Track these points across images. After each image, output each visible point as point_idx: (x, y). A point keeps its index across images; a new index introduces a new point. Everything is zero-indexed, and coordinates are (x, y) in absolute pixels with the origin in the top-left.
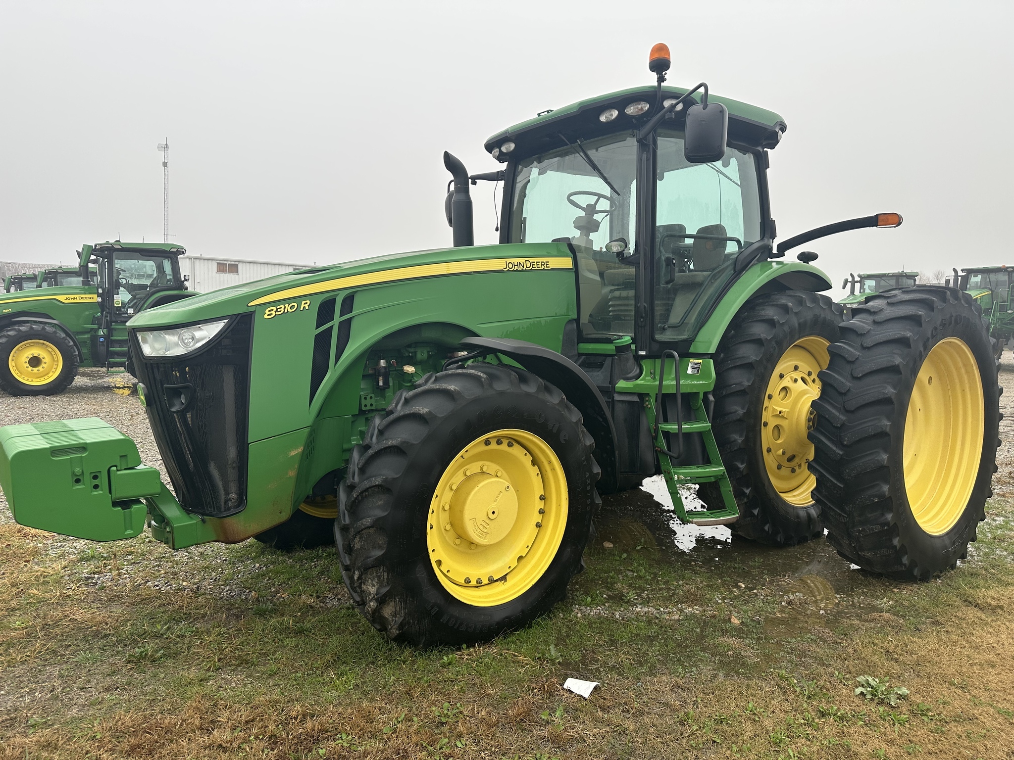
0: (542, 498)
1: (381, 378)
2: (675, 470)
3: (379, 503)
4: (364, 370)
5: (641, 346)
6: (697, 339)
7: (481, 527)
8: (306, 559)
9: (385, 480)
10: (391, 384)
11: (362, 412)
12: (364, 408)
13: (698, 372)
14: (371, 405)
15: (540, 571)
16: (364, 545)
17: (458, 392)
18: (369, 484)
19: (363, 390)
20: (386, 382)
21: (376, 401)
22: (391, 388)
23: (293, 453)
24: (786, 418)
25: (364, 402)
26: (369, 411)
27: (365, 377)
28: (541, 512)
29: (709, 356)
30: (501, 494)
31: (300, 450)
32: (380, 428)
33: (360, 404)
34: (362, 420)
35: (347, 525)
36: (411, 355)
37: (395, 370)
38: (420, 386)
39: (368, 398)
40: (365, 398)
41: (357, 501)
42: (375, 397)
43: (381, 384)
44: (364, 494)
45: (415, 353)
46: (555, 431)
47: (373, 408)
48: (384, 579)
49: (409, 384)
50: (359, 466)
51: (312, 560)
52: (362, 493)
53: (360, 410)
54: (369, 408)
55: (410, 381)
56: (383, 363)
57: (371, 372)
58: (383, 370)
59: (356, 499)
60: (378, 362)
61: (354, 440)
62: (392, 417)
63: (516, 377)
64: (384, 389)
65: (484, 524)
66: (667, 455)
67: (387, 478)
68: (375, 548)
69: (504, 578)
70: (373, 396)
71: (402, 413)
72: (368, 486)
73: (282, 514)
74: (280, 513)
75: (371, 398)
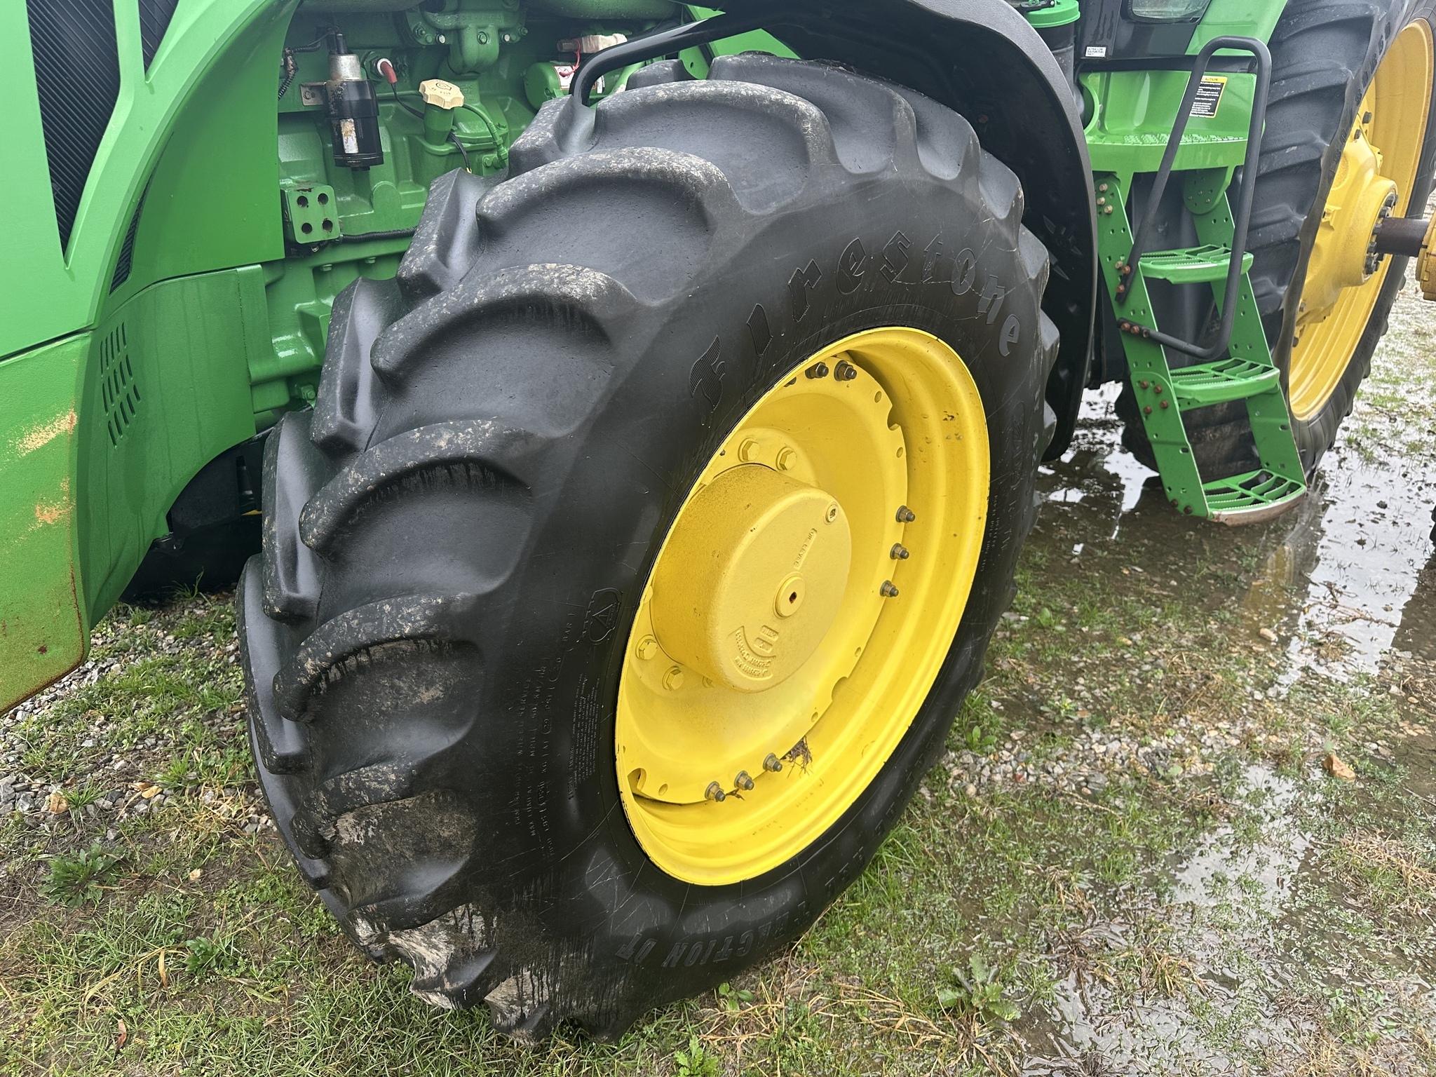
0: (905, 516)
1: (348, 127)
2: (1177, 385)
3: (426, 696)
4: (282, 91)
5: (1097, 31)
6: (1208, 19)
7: (757, 647)
8: (212, 631)
9: (442, 614)
10: (386, 148)
11: (296, 252)
12: (301, 238)
13: (1213, 110)
14: (327, 225)
15: (899, 720)
16: (378, 837)
17: (722, 184)
18: (369, 627)
19: (289, 168)
20: (368, 141)
21: (342, 208)
22: (388, 159)
23: (36, 440)
24: (1332, 228)
25: (298, 216)
26: (323, 245)
27: (288, 120)
28: (899, 554)
29: (1247, 66)
30: (815, 536)
31: (66, 422)
32: (382, 363)
33: (287, 224)
34: (301, 276)
35: (303, 602)
36: (442, 39)
37: (395, 99)
38: (536, 158)
39: (312, 198)
40: (302, 201)
41: (323, 685)
42: (337, 194)
43: (351, 146)
44: (351, 662)
45: (457, 32)
46: (991, 319)
47: (336, 233)
48: (471, 931)
49: (445, 148)
50: (312, 541)
51: (226, 632)
52: (339, 659)
53: (290, 243)
54: (318, 235)
55: (450, 138)
56: (348, 67)
57: (309, 102)
58: (353, 96)
59: (317, 679)
60: (329, 69)
61: (286, 346)
62: (431, 313)
63: (910, 118)
64: (365, 167)
65: (765, 634)
66: (1155, 342)
67: (448, 603)
68: (427, 852)
69: (800, 750)
70: (328, 190)
71: (480, 296)
72: (363, 638)
73: (48, 654)
74: (43, 650)
75: (323, 198)
